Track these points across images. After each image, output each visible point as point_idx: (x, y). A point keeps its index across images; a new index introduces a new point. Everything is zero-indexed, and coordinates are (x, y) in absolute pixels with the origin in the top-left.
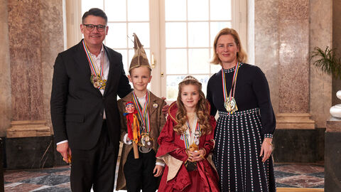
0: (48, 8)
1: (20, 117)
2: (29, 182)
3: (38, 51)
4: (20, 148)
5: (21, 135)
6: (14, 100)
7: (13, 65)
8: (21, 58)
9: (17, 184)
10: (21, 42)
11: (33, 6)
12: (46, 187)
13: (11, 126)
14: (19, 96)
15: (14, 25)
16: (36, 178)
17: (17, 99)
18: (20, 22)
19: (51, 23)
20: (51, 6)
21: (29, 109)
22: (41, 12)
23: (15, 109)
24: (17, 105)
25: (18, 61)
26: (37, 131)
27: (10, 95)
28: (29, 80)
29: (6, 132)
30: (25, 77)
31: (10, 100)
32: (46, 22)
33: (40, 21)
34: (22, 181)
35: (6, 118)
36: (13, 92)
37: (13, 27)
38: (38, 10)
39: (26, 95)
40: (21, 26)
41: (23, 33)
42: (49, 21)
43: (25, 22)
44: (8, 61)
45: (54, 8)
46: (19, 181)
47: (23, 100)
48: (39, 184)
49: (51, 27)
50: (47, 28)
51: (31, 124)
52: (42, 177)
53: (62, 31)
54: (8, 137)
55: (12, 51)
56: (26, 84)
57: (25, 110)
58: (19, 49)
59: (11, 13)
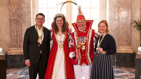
0: (25, 3)
1: (13, 46)
2: (16, 73)
3: (21, 20)
4: (13, 59)
5: (13, 54)
6: (11, 40)
7: (11, 25)
8: (14, 23)
9: (12, 74)
10: (14, 17)
11: (19, 2)
12: (23, 76)
13: (9, 50)
14: (13, 38)
15: (11, 10)
16: (19, 72)
17: (12, 39)
18: (14, 8)
19: (26, 9)
20: (26, 2)
21: (17, 43)
22: (22, 4)
23: (11, 43)
24: (12, 42)
25: (13, 24)
26: (20, 52)
27: (9, 38)
28: (17, 32)
29: (7, 52)
30: (15, 30)
31: (9, 40)
32: (24, 8)
33: (22, 8)
34: (14, 73)
35: (7, 47)
36: (11, 36)
37: (11, 11)
38: (21, 3)
39: (16, 38)
40: (14, 10)
41: (15, 13)
42: (26, 8)
43: (16, 9)
44: (8, 24)
45: (28, 3)
46: (12, 73)
47: (15, 40)
48: (20, 74)
49: (26, 10)
50: (24, 11)
51: (18, 49)
52: (22, 71)
53: (31, 12)
54: (8, 54)
55: (10, 20)
56: (16, 33)
57: (15, 44)
58: (13, 19)
59: (10, 5)
